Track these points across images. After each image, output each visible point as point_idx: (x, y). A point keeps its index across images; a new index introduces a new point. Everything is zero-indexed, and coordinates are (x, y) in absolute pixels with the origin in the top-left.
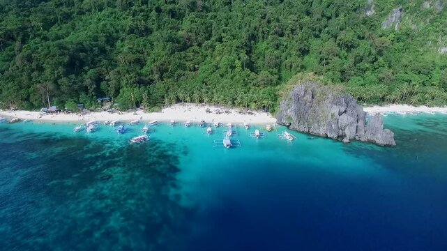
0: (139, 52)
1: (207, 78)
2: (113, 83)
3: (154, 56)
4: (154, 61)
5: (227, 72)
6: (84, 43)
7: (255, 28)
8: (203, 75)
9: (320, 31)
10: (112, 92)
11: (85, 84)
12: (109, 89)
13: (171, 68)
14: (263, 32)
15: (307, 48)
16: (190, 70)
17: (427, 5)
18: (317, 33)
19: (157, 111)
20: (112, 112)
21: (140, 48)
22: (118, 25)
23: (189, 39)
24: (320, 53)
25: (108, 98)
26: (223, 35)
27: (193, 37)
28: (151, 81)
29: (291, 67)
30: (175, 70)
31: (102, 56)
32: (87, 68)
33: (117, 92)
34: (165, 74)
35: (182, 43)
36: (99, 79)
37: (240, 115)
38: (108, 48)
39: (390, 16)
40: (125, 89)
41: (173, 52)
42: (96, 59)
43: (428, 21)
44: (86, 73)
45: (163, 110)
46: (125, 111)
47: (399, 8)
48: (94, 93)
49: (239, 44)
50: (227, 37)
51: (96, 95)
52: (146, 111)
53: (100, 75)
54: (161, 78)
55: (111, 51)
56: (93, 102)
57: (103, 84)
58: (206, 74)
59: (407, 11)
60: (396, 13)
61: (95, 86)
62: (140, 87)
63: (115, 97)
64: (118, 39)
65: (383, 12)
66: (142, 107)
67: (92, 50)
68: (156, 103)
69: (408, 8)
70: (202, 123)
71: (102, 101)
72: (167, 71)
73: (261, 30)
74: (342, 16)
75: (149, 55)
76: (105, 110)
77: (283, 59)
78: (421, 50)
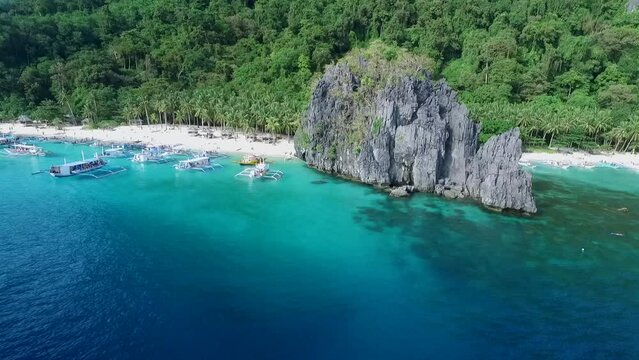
5: (277, 74)
7: (365, 11)
9: (491, 18)
14: (378, 20)
15: (455, 46)
18: (484, 21)
23: (242, 27)
24: (479, 53)
35: (225, 31)
45: (119, 128)
73: (375, 15)
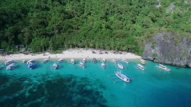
0: (43, 18)
1: (87, 33)
2: (27, 34)
3: (53, 21)
4: (53, 24)
5: (98, 30)
6: (6, 10)
7: (108, 10)
8: (84, 32)
9: (139, 13)
10: (26, 41)
11: (6, 35)
12: (24, 39)
13: (64, 27)
14: (111, 12)
15: (135, 20)
16: (76, 29)
17: (186, 2)
19: (60, 53)
20: (27, 54)
21: (44, 16)
22: (29, 4)
23: (73, 13)
24: (142, 23)
25: (23, 45)
26: (91, 12)
27: (75, 12)
28: (53, 35)
29: (129, 29)
30: (67, 29)
31: (19, 20)
32: (8, 25)
33: (30, 41)
34: (62, 31)
35: (69, 14)
36: (17, 33)
37: (115, 54)
38: (23, 15)
39: (169, 7)
40: (36, 38)
41: (65, 19)
42: (15, 20)
43: (188, 9)
44: (7, 28)
45: (64, 52)
46: (36, 53)
47: (173, 4)
48: (12, 42)
49: (101, 16)
50: (94, 13)
51: (14, 43)
52: (51, 53)
53: (18, 30)
54: (59, 33)
55: (25, 17)
56: (12, 47)
57: (20, 36)
58: (86, 31)
59: (177, 5)
60: (172, 6)
61: (13, 37)
62: (46, 37)
63: (28, 44)
64: (29, 12)
65: (166, 5)
66: (49, 50)
67: (11, 15)
68: (58, 48)
69: (177, 4)
70: (95, 60)
71: (19, 47)
72: (62, 29)
73: (110, 10)
74: (147, 6)
75: (50, 20)
76: (21, 53)
77: (124, 25)
78: (187, 22)
